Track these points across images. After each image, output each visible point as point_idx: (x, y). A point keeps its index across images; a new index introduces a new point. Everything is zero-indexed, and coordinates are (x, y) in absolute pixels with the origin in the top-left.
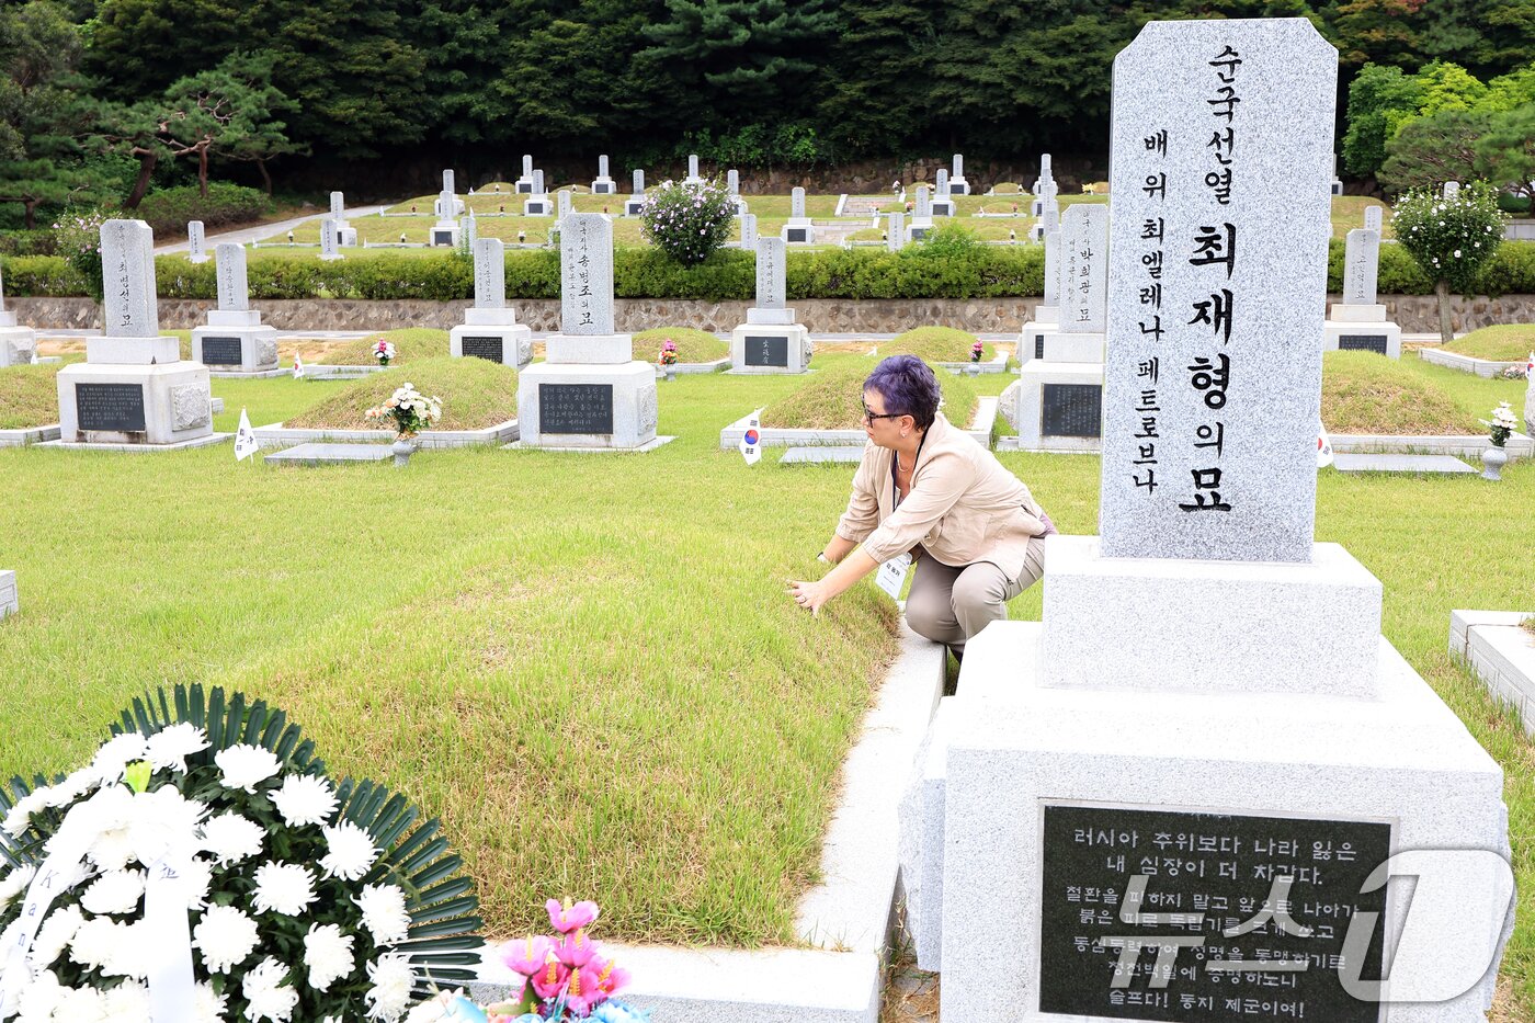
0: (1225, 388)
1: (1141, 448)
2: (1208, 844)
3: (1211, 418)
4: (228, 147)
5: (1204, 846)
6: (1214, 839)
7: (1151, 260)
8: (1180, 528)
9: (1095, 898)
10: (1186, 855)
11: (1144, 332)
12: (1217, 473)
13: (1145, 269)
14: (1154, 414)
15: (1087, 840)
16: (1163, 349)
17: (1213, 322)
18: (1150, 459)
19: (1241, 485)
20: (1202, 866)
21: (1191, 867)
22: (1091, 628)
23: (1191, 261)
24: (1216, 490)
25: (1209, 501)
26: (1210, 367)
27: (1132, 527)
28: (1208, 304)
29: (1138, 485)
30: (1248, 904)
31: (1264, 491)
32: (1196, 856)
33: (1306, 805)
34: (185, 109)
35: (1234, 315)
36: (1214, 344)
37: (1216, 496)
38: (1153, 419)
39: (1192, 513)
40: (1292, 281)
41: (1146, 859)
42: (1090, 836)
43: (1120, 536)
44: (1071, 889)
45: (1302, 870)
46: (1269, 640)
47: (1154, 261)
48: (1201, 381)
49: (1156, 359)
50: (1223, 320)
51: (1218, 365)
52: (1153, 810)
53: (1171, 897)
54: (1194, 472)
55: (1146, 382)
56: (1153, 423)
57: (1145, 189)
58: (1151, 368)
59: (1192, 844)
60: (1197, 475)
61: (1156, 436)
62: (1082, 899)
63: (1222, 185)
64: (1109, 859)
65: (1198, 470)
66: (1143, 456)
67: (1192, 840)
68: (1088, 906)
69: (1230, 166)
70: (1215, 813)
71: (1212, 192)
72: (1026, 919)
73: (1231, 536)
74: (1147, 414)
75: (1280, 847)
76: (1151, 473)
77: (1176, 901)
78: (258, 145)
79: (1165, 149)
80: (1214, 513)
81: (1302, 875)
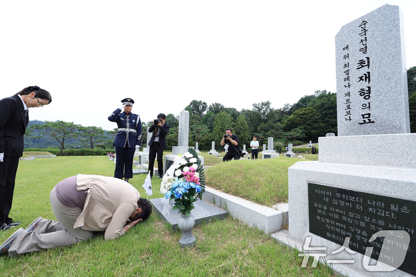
0: (369, 94)
1: (347, 112)
2: (352, 199)
3: (366, 102)
4: (298, 137)
5: (351, 199)
6: (354, 197)
7: (346, 72)
8: (359, 129)
9: (321, 207)
10: (346, 201)
11: (345, 87)
12: (369, 114)
13: (345, 74)
14: (350, 104)
15: (318, 192)
16: (351, 90)
17: (364, 80)
18: (349, 114)
19: (377, 116)
20: (351, 204)
21: (347, 204)
22: (329, 149)
23: (357, 69)
24: (369, 118)
25: (368, 121)
26: (365, 90)
27: (345, 129)
28: (363, 76)
29: (346, 120)
30: (368, 219)
31: (385, 116)
32: (349, 201)
33: (386, 192)
34: (293, 132)
35: (371, 77)
36: (365, 85)
37: (369, 120)
38: (349, 105)
39: (362, 125)
40: (389, 64)
41: (334, 200)
42: (319, 191)
43: (342, 132)
44: (315, 204)
45: (387, 213)
46: (382, 151)
47: (347, 72)
48: (362, 94)
49: (349, 92)
50: (367, 79)
51: (367, 89)
52: (335, 187)
53: (342, 211)
54: (362, 115)
55: (347, 97)
56: (349, 106)
57: (344, 58)
58: (348, 94)
59: (347, 198)
60: (363, 116)
61: (351, 108)
62: (318, 207)
63: (364, 50)
64: (324, 198)
65: (363, 114)
66: (347, 114)
67: (347, 197)
68: (320, 209)
69: (366, 45)
70: (353, 190)
71: (362, 52)
72: (305, 209)
73: (375, 129)
74: (348, 104)
75: (377, 204)
76: (350, 117)
77: (344, 213)
78: (302, 136)
79: (348, 49)
80: (369, 124)
81: (387, 214)
